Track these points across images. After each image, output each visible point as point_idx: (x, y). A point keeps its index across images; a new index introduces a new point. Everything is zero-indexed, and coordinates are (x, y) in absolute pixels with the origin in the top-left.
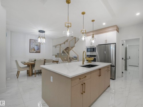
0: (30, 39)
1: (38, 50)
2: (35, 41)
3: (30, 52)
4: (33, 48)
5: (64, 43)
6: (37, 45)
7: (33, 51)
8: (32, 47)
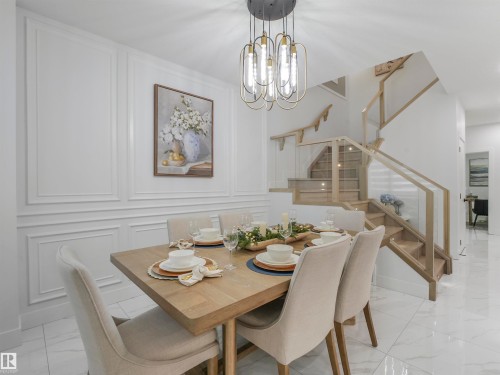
0: (156, 87)
1: (199, 157)
2: (188, 99)
3: (156, 173)
4: (174, 147)
5: (316, 126)
6: (194, 129)
7: (174, 163)
8: (169, 138)
